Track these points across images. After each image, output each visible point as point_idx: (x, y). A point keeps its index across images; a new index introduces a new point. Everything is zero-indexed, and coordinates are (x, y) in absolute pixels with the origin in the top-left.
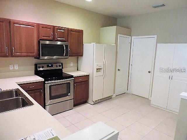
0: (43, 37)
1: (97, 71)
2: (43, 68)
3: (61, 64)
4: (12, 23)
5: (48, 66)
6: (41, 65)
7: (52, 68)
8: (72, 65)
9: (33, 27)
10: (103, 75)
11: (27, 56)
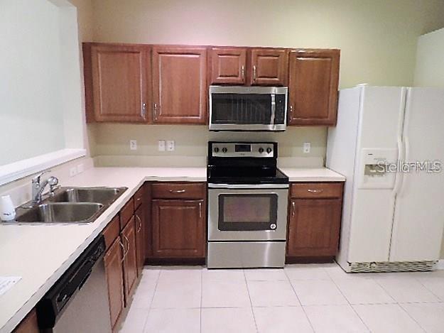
0: (220, 76)
1: (367, 173)
2: (227, 153)
3: (272, 146)
4: (155, 52)
5: (238, 149)
6: (221, 146)
7: (247, 154)
8: (307, 148)
9: (197, 56)
10: (392, 189)
11: (183, 123)
